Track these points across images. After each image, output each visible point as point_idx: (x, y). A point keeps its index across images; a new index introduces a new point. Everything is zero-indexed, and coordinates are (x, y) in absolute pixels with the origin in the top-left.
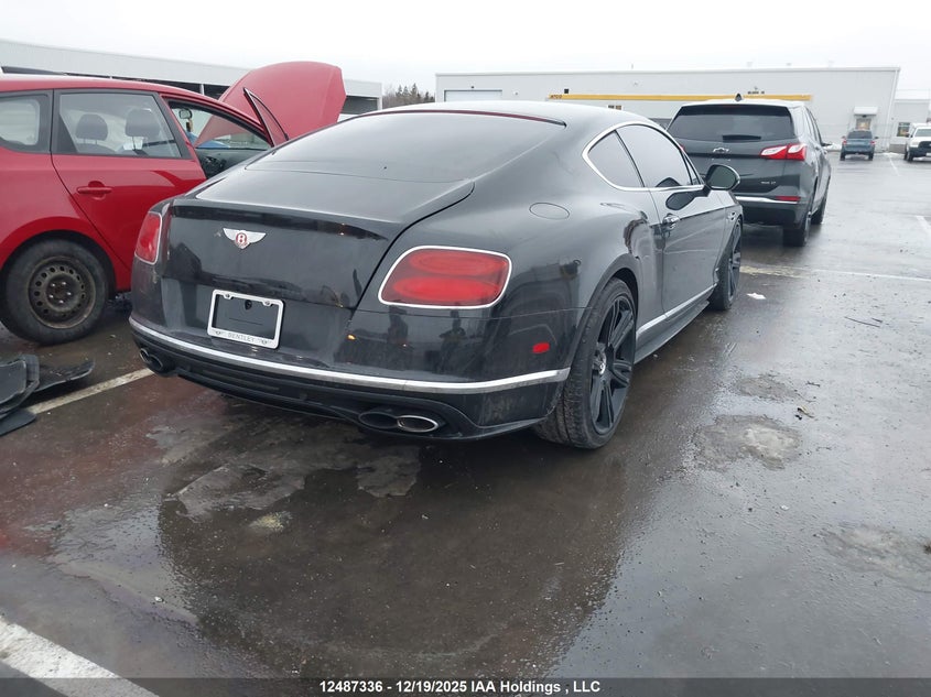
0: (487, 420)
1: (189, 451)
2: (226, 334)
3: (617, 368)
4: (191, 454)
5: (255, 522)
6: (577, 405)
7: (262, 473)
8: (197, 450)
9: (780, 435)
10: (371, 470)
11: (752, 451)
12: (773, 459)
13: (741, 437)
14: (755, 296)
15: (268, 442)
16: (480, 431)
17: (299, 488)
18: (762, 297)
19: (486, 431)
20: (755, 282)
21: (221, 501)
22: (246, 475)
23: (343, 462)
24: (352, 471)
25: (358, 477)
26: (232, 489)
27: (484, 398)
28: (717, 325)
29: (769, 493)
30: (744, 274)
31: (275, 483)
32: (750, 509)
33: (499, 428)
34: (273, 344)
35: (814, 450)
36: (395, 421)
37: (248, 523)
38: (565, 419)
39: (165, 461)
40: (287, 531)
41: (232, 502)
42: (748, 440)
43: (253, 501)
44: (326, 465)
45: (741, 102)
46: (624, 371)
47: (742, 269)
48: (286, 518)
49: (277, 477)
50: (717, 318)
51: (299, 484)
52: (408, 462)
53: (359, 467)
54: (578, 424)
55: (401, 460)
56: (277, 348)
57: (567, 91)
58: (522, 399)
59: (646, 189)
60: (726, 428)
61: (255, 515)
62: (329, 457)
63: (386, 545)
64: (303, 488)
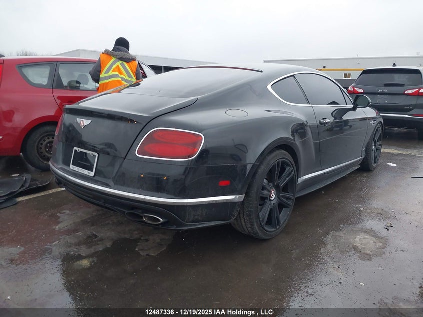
0: (191, 220)
1: (70, 223)
2: (76, 169)
3: (283, 197)
4: (70, 225)
5: (78, 262)
6: (250, 215)
7: (96, 237)
8: (74, 223)
9: (376, 241)
10: (147, 240)
11: (355, 249)
12: (367, 254)
13: (352, 240)
14: (392, 164)
15: (107, 222)
16: (186, 226)
17: (108, 246)
18: (395, 165)
19: (190, 226)
20: (392, 157)
21: (69, 249)
22: (89, 237)
23: (136, 235)
24: (137, 241)
25: (139, 244)
26: (79, 244)
27: (187, 208)
28: (363, 178)
29: (356, 275)
30: (384, 153)
31: (99, 243)
32: (341, 283)
33: (199, 224)
34: (92, 174)
35: (394, 251)
36: (142, 217)
37: (74, 262)
38: (245, 222)
39: (57, 227)
40: (89, 269)
41: (73, 251)
42: (355, 242)
43: (84, 251)
44: (127, 236)
45: (396, 67)
46: (288, 199)
47: (383, 150)
48: (93, 261)
49: (101, 240)
50: (366, 174)
51: (108, 244)
52: (167, 238)
53: (142, 238)
54: (252, 225)
55: (163, 237)
56: (94, 176)
57: (325, 67)
58: (214, 209)
59: (311, 105)
60: (345, 234)
61: (80, 258)
62: (131, 232)
63: (132, 282)
64: (110, 247)
